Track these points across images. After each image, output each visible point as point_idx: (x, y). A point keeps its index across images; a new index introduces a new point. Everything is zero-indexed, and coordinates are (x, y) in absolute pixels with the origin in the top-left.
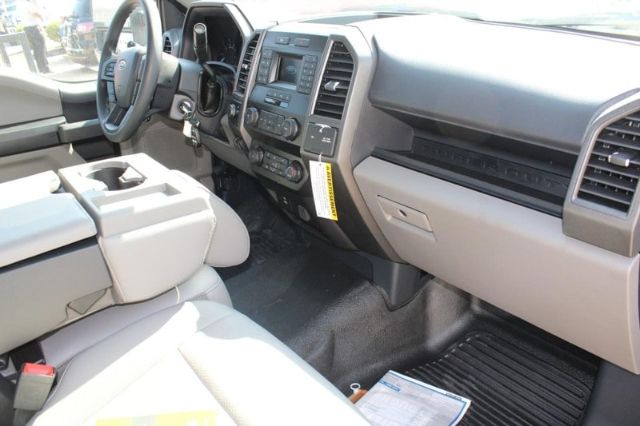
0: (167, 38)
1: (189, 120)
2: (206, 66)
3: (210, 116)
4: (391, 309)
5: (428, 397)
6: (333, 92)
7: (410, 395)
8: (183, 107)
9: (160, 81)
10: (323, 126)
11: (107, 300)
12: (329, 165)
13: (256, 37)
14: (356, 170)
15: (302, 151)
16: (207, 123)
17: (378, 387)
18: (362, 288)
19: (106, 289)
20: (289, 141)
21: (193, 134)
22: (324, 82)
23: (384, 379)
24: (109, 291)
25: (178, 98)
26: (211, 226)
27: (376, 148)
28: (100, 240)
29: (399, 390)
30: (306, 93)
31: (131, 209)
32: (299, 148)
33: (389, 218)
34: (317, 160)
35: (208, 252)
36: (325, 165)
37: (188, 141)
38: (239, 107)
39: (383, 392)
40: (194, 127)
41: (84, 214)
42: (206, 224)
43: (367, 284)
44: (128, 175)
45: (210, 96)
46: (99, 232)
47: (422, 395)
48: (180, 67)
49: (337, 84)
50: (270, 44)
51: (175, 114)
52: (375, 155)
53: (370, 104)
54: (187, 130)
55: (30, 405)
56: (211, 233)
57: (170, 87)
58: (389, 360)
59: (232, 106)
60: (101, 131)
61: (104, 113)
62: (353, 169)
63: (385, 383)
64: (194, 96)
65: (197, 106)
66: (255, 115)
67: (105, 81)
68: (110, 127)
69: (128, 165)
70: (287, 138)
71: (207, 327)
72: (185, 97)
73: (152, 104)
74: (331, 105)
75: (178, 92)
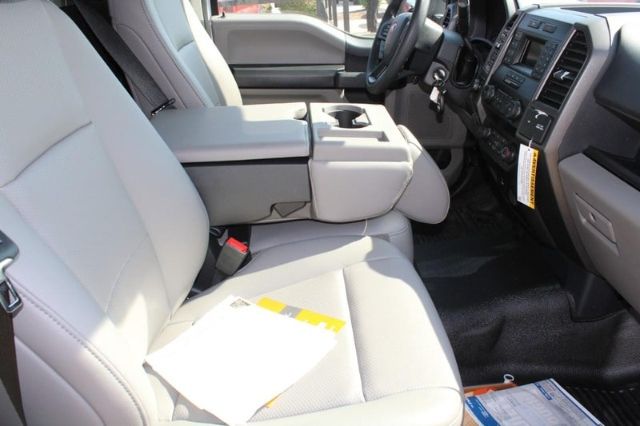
0: (449, 11)
1: (438, 87)
2: (466, 40)
3: (459, 87)
4: (574, 319)
5: (577, 418)
6: (560, 81)
7: (559, 409)
8: (437, 74)
9: (417, 46)
10: (541, 113)
11: (305, 213)
12: (537, 152)
13: (515, 17)
14: (561, 163)
15: (518, 134)
16: (456, 93)
17: (532, 388)
18: (551, 288)
19: (306, 203)
20: (510, 121)
21: (439, 100)
22: (555, 70)
23: (541, 383)
24: (308, 205)
25: (435, 65)
26: (406, 176)
27: (590, 147)
28: (310, 162)
29: (550, 399)
30: (537, 78)
31: (341, 143)
32: (516, 129)
33: (584, 220)
34: (527, 145)
35: (398, 200)
36: (532, 151)
37: (433, 105)
38: (482, 82)
39: (533, 395)
40: (441, 94)
41: (306, 138)
42: (402, 173)
43: (558, 286)
44: (360, 119)
45: (465, 69)
46: (311, 155)
47: (573, 415)
48: (443, 35)
49: (567, 73)
50: (524, 26)
51: (428, 80)
52: (586, 153)
53: (594, 100)
54: (434, 95)
55: (226, 268)
56: (405, 183)
57: (428, 53)
58: (555, 369)
59: (477, 81)
60: (365, 82)
61: (372, 68)
62: (559, 161)
63: (539, 387)
64: (450, 66)
65: (450, 76)
66: (491, 94)
67: (380, 40)
68: (371, 80)
69: (364, 111)
70: (509, 118)
71: (375, 261)
72: (440, 65)
73: (407, 65)
74: (556, 94)
75: (436, 59)
